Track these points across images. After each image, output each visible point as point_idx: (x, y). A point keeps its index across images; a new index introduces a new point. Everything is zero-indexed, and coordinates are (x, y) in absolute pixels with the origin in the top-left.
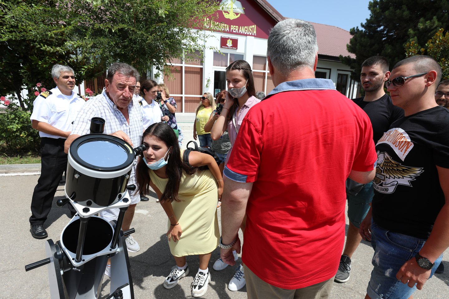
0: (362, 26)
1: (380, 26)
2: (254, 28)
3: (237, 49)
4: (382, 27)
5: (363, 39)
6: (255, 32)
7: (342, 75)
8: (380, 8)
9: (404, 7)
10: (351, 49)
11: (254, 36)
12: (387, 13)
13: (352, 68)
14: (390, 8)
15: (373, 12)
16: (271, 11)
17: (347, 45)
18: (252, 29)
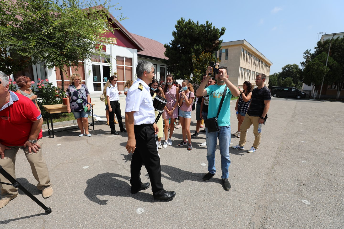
0: (170, 44)
1: (178, 45)
2: (115, 39)
3: (106, 51)
4: (179, 46)
5: (172, 50)
6: (116, 42)
7: (162, 68)
8: (178, 36)
9: (188, 38)
10: (167, 55)
11: (116, 44)
12: (181, 40)
13: (167, 65)
14: (182, 37)
15: (175, 38)
16: (124, 31)
17: (164, 53)
18: (114, 40)
